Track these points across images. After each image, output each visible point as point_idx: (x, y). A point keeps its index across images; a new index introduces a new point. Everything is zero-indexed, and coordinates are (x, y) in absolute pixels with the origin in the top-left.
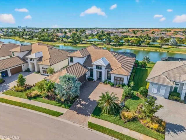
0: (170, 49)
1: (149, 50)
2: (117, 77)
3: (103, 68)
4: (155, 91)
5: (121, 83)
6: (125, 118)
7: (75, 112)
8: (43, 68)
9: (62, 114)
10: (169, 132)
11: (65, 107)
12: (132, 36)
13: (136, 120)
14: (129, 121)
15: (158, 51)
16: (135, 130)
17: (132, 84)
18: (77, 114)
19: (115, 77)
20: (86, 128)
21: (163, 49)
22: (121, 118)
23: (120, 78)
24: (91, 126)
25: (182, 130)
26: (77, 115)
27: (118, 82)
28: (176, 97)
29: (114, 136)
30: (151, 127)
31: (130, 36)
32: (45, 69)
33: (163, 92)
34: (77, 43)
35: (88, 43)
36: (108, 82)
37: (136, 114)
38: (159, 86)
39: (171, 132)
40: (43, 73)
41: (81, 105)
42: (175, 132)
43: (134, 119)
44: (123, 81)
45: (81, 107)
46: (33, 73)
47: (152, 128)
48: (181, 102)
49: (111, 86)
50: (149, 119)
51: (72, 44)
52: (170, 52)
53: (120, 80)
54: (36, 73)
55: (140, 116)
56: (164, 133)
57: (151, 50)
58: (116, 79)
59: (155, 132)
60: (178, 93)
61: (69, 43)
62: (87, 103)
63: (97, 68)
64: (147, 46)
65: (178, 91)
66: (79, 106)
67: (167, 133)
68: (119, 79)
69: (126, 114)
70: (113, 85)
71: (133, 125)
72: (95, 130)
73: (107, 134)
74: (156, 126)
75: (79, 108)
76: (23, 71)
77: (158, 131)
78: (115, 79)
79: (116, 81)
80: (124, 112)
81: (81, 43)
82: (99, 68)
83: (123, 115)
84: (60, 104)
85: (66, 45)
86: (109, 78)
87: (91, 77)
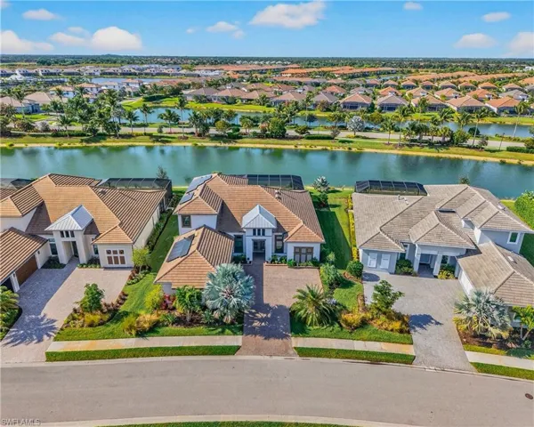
0: (352, 142)
1: (308, 148)
2: (300, 248)
3: (269, 233)
4: (373, 263)
5: (309, 257)
6: (349, 325)
7: (259, 338)
8: (109, 252)
9: (239, 348)
10: (414, 328)
11: (235, 334)
12: (248, 100)
13: (366, 324)
14: (356, 328)
15: (329, 148)
16: (370, 340)
17: (331, 257)
18: (265, 339)
19: (295, 248)
20: (298, 358)
21: (338, 144)
22: (341, 326)
23: (307, 248)
24: (303, 352)
25: (430, 322)
26: (266, 341)
27: (303, 256)
28: (406, 269)
29: (347, 358)
30: (390, 329)
31: (242, 100)
32: (115, 252)
33: (385, 263)
34: (103, 137)
35: (138, 135)
36: (281, 260)
37: (363, 315)
38: (380, 255)
39: (417, 329)
40: (110, 262)
41: (261, 320)
42: (421, 327)
43: (364, 323)
44: (312, 253)
45: (263, 324)
46: (77, 268)
47: (392, 330)
48: (415, 275)
49: (291, 267)
50: (383, 318)
51: (87, 141)
52: (354, 150)
53: (307, 253)
54: (87, 267)
55: (369, 315)
56: (409, 332)
57: (314, 148)
58: (298, 251)
59: (398, 334)
60: (407, 260)
61: (74, 139)
62: (269, 315)
63: (254, 234)
64: (301, 138)
65: (406, 258)
66: (256, 324)
67: (412, 332)
68: (304, 251)
69: (349, 317)
70: (295, 265)
71: (365, 333)
72: (314, 356)
73: (336, 357)
74: (397, 325)
75: (261, 327)
76: (39, 266)
77: (401, 331)
78: (295, 253)
79: (298, 256)
80: (344, 316)
81: (115, 136)
82: (259, 234)
83: (346, 321)
84: (220, 330)
85: (66, 145)
86: (280, 250)
87: (240, 254)
